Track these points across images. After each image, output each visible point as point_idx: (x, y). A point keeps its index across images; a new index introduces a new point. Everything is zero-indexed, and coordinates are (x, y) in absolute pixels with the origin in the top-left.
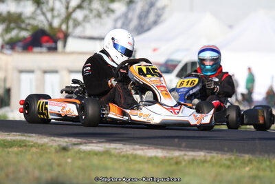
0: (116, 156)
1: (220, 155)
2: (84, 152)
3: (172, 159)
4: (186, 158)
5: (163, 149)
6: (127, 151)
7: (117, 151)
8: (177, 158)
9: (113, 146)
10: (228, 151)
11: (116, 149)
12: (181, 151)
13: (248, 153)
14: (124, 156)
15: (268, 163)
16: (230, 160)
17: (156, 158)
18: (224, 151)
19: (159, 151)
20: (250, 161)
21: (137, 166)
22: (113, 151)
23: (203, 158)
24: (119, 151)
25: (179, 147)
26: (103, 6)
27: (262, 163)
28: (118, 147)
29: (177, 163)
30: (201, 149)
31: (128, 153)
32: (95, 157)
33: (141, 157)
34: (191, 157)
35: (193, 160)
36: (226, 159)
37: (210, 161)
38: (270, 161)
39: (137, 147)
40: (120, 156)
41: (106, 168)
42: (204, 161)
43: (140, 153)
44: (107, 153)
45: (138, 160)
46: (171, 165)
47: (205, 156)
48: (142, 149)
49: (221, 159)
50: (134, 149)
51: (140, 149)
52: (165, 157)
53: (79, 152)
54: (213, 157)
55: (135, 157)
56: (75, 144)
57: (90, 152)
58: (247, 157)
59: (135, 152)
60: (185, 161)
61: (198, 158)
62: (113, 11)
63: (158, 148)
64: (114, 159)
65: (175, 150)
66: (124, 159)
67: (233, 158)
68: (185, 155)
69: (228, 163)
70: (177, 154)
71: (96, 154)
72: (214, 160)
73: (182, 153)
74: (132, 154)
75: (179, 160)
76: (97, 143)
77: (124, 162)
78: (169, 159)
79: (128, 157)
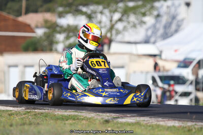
0: (144, 126)
2: (121, 123)
3: (186, 127)
4: (196, 126)
5: (179, 121)
6: (152, 122)
7: (145, 122)
8: (189, 127)
9: (142, 118)
11: (144, 121)
12: (193, 122)
14: (150, 126)
17: (174, 127)
19: (176, 122)
21: (159, 133)
22: (142, 123)
24: (148, 122)
25: (191, 119)
26: (137, 19)
28: (146, 120)
29: (190, 130)
31: (153, 123)
32: (129, 126)
33: (162, 126)
34: (201, 126)
35: (201, 128)
39: (160, 119)
40: (147, 126)
43: (162, 123)
44: (138, 123)
45: (160, 128)
46: (184, 132)
48: (164, 121)
50: (158, 121)
51: (162, 121)
52: (181, 126)
53: (118, 123)
55: (158, 126)
56: (114, 118)
57: (125, 123)
59: (158, 123)
60: (195, 129)
62: (144, 23)
63: (175, 120)
64: (143, 128)
65: (188, 121)
66: (150, 128)
68: (196, 125)
70: (190, 124)
71: (129, 124)
73: (194, 123)
74: (156, 125)
75: (191, 128)
76: (130, 117)
77: (149, 130)
78: (184, 128)
79: (153, 127)
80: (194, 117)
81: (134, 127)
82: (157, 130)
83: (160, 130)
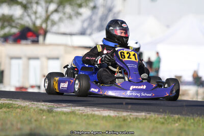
0: (79, 115)
1: (156, 115)
3: (121, 117)
5: (115, 111)
6: (87, 112)
7: (80, 112)
8: (124, 116)
9: (77, 108)
10: (162, 112)
11: (79, 110)
12: (127, 112)
13: (177, 114)
14: (85, 115)
15: (192, 121)
16: (163, 118)
17: (109, 116)
18: (160, 112)
19: (112, 112)
20: (179, 119)
21: (94, 122)
22: (77, 112)
23: (144, 117)
24: (82, 112)
25: (126, 110)
27: (187, 121)
28: (81, 109)
29: (125, 120)
30: (142, 111)
31: (88, 113)
32: (64, 116)
33: (98, 116)
34: (134, 117)
35: (136, 118)
36: (161, 118)
37: (149, 119)
38: (194, 119)
39: (95, 109)
40: (82, 115)
42: (145, 119)
43: (97, 113)
44: (73, 113)
45: (94, 118)
46: (120, 121)
47: (145, 116)
48: (99, 111)
49: (157, 118)
50: (93, 111)
51: (97, 111)
52: (116, 116)
54: (152, 116)
55: (93, 116)
56: (49, 107)
57: (60, 112)
58: (176, 116)
59: (93, 113)
60: (130, 118)
61: (140, 117)
62: (81, 14)
63: (110, 110)
64: (78, 117)
65: (124, 111)
66: (85, 117)
67: (166, 117)
68: (131, 115)
69: (162, 120)
70: (125, 114)
71: (64, 113)
72: (152, 118)
73: (129, 114)
74: (91, 114)
75: (126, 118)
76: (65, 106)
77: (85, 119)
78: (119, 117)
79: (88, 116)
80: (130, 107)
81: (69, 116)
82: (92, 119)
83: (96, 119)
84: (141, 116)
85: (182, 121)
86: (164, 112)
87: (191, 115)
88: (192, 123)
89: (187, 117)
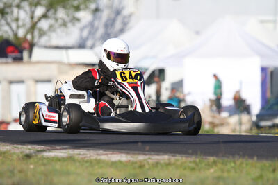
0: (79, 162)
1: (184, 158)
2: (48, 158)
3: (136, 163)
4: (150, 161)
5: (128, 153)
6: (90, 156)
7: (81, 156)
8: (140, 162)
9: (77, 151)
10: (192, 154)
11: (80, 154)
12: (146, 154)
13: (212, 156)
14: (87, 162)
15: (233, 164)
16: (195, 162)
17: (120, 162)
18: (189, 154)
19: (123, 155)
20: (215, 163)
21: (100, 171)
22: (76, 157)
23: (167, 161)
24: (83, 156)
25: (143, 151)
26: (69, 15)
27: (226, 165)
28: (82, 153)
29: (141, 166)
30: (165, 152)
31: (92, 158)
32: (59, 163)
33: (103, 161)
34: (155, 161)
35: (157, 164)
36: (190, 162)
37: (174, 164)
38: (235, 162)
39: (101, 152)
40: (83, 161)
41: (68, 173)
42: (169, 164)
43: (104, 157)
44: (71, 158)
45: (100, 165)
46: (134, 168)
47: (169, 159)
48: (107, 154)
49: (185, 162)
50: (98, 155)
51: (103, 154)
52: (129, 161)
53: (43, 158)
54: (177, 160)
55: (99, 162)
56: (38, 151)
57: (53, 157)
58: (211, 159)
59: (99, 157)
60: (149, 164)
61: (162, 162)
62: (78, 20)
63: (122, 153)
64: (78, 164)
65: (139, 154)
66: (88, 164)
67: (198, 160)
68: (150, 159)
69: (192, 165)
70: (141, 157)
71: (59, 159)
72: (179, 163)
73: (147, 157)
74: (96, 160)
75: (142, 164)
76: (60, 149)
77: (87, 167)
78: (133, 163)
79: (91, 162)
80: (147, 148)
81: (65, 163)
82: (97, 167)
83: (102, 167)
84: (164, 159)
85: (219, 165)
86: (195, 153)
87: (231, 157)
88: (233, 167)
89: (226, 159)
